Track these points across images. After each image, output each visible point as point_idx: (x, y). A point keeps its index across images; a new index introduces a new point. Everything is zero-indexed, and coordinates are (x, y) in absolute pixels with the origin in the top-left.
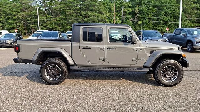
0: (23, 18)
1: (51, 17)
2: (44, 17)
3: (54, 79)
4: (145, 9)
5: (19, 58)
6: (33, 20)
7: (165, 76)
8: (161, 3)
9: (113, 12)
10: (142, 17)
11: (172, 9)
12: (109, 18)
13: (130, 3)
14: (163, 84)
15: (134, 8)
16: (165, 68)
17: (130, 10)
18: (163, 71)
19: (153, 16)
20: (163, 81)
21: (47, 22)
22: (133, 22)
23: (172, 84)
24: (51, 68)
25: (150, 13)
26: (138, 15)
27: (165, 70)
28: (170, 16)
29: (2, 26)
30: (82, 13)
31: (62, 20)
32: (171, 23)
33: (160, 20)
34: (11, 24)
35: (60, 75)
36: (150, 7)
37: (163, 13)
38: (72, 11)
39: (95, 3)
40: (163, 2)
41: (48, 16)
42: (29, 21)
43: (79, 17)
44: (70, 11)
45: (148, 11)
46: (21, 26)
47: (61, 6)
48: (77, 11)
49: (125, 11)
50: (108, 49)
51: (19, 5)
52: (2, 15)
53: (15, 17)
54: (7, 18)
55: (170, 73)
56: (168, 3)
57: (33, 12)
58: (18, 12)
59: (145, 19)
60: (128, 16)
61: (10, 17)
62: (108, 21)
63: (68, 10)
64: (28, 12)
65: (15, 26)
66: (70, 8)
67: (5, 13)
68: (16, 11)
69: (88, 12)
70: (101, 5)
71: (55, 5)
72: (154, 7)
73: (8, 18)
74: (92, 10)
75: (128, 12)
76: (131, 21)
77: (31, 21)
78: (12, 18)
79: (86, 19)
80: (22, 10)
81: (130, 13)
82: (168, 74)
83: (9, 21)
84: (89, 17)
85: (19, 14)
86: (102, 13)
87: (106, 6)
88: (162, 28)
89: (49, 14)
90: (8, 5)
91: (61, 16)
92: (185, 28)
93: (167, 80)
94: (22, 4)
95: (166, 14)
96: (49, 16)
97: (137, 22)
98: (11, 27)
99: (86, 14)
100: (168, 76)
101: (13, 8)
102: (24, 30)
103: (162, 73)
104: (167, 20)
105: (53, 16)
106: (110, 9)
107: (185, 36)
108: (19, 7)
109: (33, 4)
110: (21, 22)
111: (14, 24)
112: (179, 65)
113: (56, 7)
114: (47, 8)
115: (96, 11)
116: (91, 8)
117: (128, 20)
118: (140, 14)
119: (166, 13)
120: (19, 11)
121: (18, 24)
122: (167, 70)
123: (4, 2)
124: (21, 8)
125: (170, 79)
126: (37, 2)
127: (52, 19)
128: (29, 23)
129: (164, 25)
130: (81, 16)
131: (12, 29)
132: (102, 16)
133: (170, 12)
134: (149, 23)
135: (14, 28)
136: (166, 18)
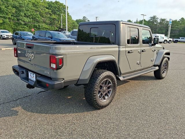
4: (3, 8)
19: (13, 16)
25: (10, 13)
28: (30, 18)
36: (8, 6)
37: (22, 14)
45: (7, 11)
59: (5, 18)
72: (13, 7)
95: (25, 16)
119: (25, 14)
129: (25, 26)
133: (29, 14)
136: (27, 20)
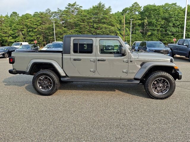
0: (42, 31)
1: (67, 29)
2: (60, 30)
3: (46, 90)
4: (154, 21)
5: (14, 69)
6: (51, 32)
7: (156, 88)
8: (170, 15)
9: (123, 24)
10: (151, 28)
11: (180, 20)
12: (119, 30)
13: (140, 15)
14: (153, 97)
15: (144, 20)
16: (156, 81)
17: (140, 22)
18: (153, 84)
19: (162, 27)
20: (153, 93)
21: (63, 34)
22: (142, 33)
23: (163, 96)
24: (43, 79)
25: (159, 25)
26: (147, 27)
27: (156, 82)
28: (178, 28)
29: (24, 38)
30: (95, 25)
31: (77, 32)
32: (179, 34)
33: (168, 31)
34: (32, 36)
35: (51, 86)
36: (159, 19)
37: (171, 24)
38: (86, 24)
39: (107, 16)
40: (172, 14)
41: (64, 29)
42: (47, 33)
43: (92, 29)
44: (84, 24)
45: (157, 23)
46: (40, 38)
47: (76, 20)
48: (90, 24)
49: (135, 23)
50: (98, 60)
51: (39, 19)
52: (24, 28)
53: (35, 30)
54: (28, 30)
55: (161, 85)
56: (176, 15)
57: (51, 26)
58: (38, 26)
59: (154, 30)
60: (138, 27)
61: (31, 30)
62: (119, 32)
63: (82, 23)
64: (47, 26)
65: (35, 38)
66: (83, 21)
67: (27, 27)
68: (36, 25)
69: (100, 25)
70: (112, 17)
71: (70, 19)
72: (162, 19)
73: (30, 31)
74: (104, 23)
75: (137, 24)
76: (141, 32)
77: (49, 33)
78: (32, 31)
79: (98, 31)
80: (41, 24)
81: (139, 25)
82: (159, 86)
83: (30, 34)
84: (101, 29)
85: (39, 27)
86: (113, 26)
87: (117, 19)
88: (170, 39)
89: (65, 27)
90: (29, 19)
91: (76, 29)
92: (188, 39)
93: (158, 92)
94: (42, 18)
95: (174, 26)
96: (66, 29)
97: (146, 34)
98: (32, 38)
99: (98, 26)
100: (159, 89)
101: (33, 22)
102: (43, 41)
103: (153, 85)
104: (175, 31)
105: (69, 28)
106: (120, 21)
107: (188, 47)
108: (39, 21)
109: (52, 18)
110: (40, 34)
111: (34, 36)
112: (171, 77)
113: (71, 21)
114: (63, 22)
115: (108, 23)
116: (102, 21)
117: (137, 32)
118: (149, 26)
119: (174, 24)
120: (39, 24)
121: (38, 36)
122: (158, 83)
123: (26, 17)
124: (40, 21)
125: (162, 92)
126: (54, 16)
127: (67, 31)
128: (48, 35)
129: (172, 36)
130: (94, 28)
131: (32, 41)
132: (113, 28)
133: (178, 23)
134: (157, 34)
135: (35, 39)
